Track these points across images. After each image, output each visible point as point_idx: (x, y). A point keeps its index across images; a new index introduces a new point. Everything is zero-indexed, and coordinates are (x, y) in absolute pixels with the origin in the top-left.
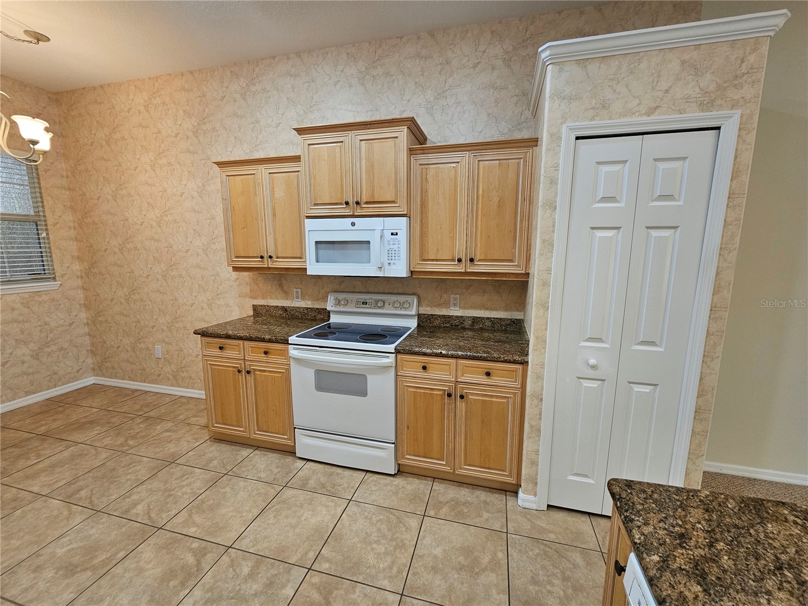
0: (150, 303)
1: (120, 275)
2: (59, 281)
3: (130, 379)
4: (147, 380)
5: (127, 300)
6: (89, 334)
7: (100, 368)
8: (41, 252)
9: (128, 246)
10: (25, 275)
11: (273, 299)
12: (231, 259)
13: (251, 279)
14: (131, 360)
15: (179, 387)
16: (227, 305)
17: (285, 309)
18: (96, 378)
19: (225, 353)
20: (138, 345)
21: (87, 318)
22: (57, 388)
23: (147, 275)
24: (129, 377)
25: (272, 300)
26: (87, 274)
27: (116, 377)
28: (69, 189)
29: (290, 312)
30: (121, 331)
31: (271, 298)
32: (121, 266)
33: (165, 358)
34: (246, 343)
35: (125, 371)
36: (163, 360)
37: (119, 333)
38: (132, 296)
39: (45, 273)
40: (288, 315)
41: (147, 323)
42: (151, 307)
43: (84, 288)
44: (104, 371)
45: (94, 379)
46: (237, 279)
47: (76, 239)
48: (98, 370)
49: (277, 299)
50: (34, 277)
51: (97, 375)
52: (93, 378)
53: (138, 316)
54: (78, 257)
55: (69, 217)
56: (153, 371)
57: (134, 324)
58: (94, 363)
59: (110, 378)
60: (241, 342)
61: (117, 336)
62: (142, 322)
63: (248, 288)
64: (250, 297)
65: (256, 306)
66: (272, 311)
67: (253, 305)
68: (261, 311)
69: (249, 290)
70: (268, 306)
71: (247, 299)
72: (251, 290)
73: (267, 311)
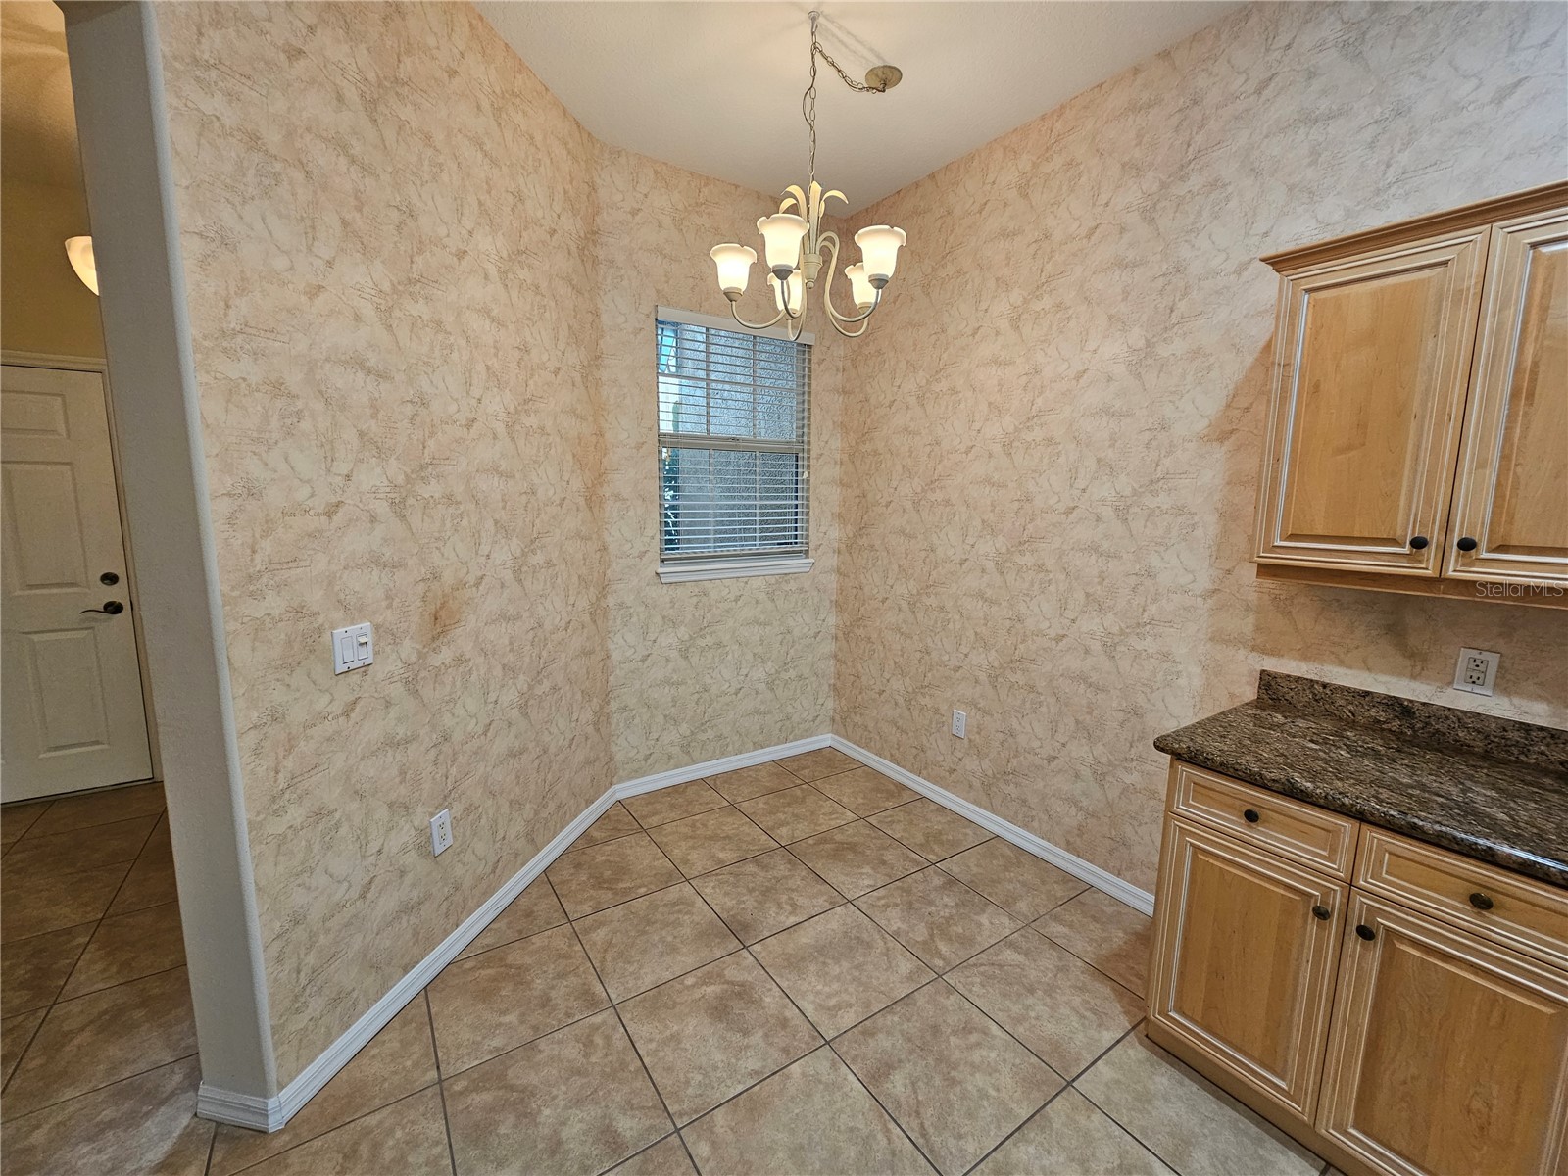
0: (958, 617)
1: (908, 555)
2: (813, 557)
3: (894, 760)
4: (924, 772)
5: (912, 605)
6: (835, 656)
7: (843, 720)
8: (796, 506)
9: (932, 497)
10: (774, 544)
11: (1350, 668)
12: (1267, 542)
13: (1266, 597)
14: (900, 724)
15: (993, 811)
16: (1166, 656)
17: (1403, 709)
18: (836, 737)
19: (1257, 835)
20: (920, 698)
21: (837, 627)
22: (788, 745)
23: (961, 559)
24: (892, 755)
25: (1341, 671)
26: (849, 548)
27: (867, 746)
28: (844, 392)
29: (1428, 724)
30: (891, 663)
31: (1341, 663)
32: (910, 537)
33: (970, 740)
34: (1374, 836)
35: (886, 741)
36: (966, 741)
37: (886, 666)
38: (925, 599)
39: (796, 543)
40: (1412, 727)
41: (946, 657)
42: (958, 627)
43: (838, 571)
44: (849, 730)
45: (834, 739)
46: (1215, 591)
47: (842, 484)
48: (841, 724)
50: (783, 548)
51: (837, 733)
52: (830, 735)
53: (929, 640)
54: (840, 516)
55: (836, 443)
56: (940, 758)
57: (918, 655)
58: (835, 709)
59: (858, 745)
60: (1347, 826)
61: (883, 671)
62: (934, 654)
63: (1251, 619)
64: (1253, 649)
65: (1274, 677)
66: (1342, 702)
67: (1263, 672)
68: (1292, 693)
69: (1251, 627)
70: (1325, 686)
71: (1242, 652)
72: (1258, 629)
73: (1316, 700)
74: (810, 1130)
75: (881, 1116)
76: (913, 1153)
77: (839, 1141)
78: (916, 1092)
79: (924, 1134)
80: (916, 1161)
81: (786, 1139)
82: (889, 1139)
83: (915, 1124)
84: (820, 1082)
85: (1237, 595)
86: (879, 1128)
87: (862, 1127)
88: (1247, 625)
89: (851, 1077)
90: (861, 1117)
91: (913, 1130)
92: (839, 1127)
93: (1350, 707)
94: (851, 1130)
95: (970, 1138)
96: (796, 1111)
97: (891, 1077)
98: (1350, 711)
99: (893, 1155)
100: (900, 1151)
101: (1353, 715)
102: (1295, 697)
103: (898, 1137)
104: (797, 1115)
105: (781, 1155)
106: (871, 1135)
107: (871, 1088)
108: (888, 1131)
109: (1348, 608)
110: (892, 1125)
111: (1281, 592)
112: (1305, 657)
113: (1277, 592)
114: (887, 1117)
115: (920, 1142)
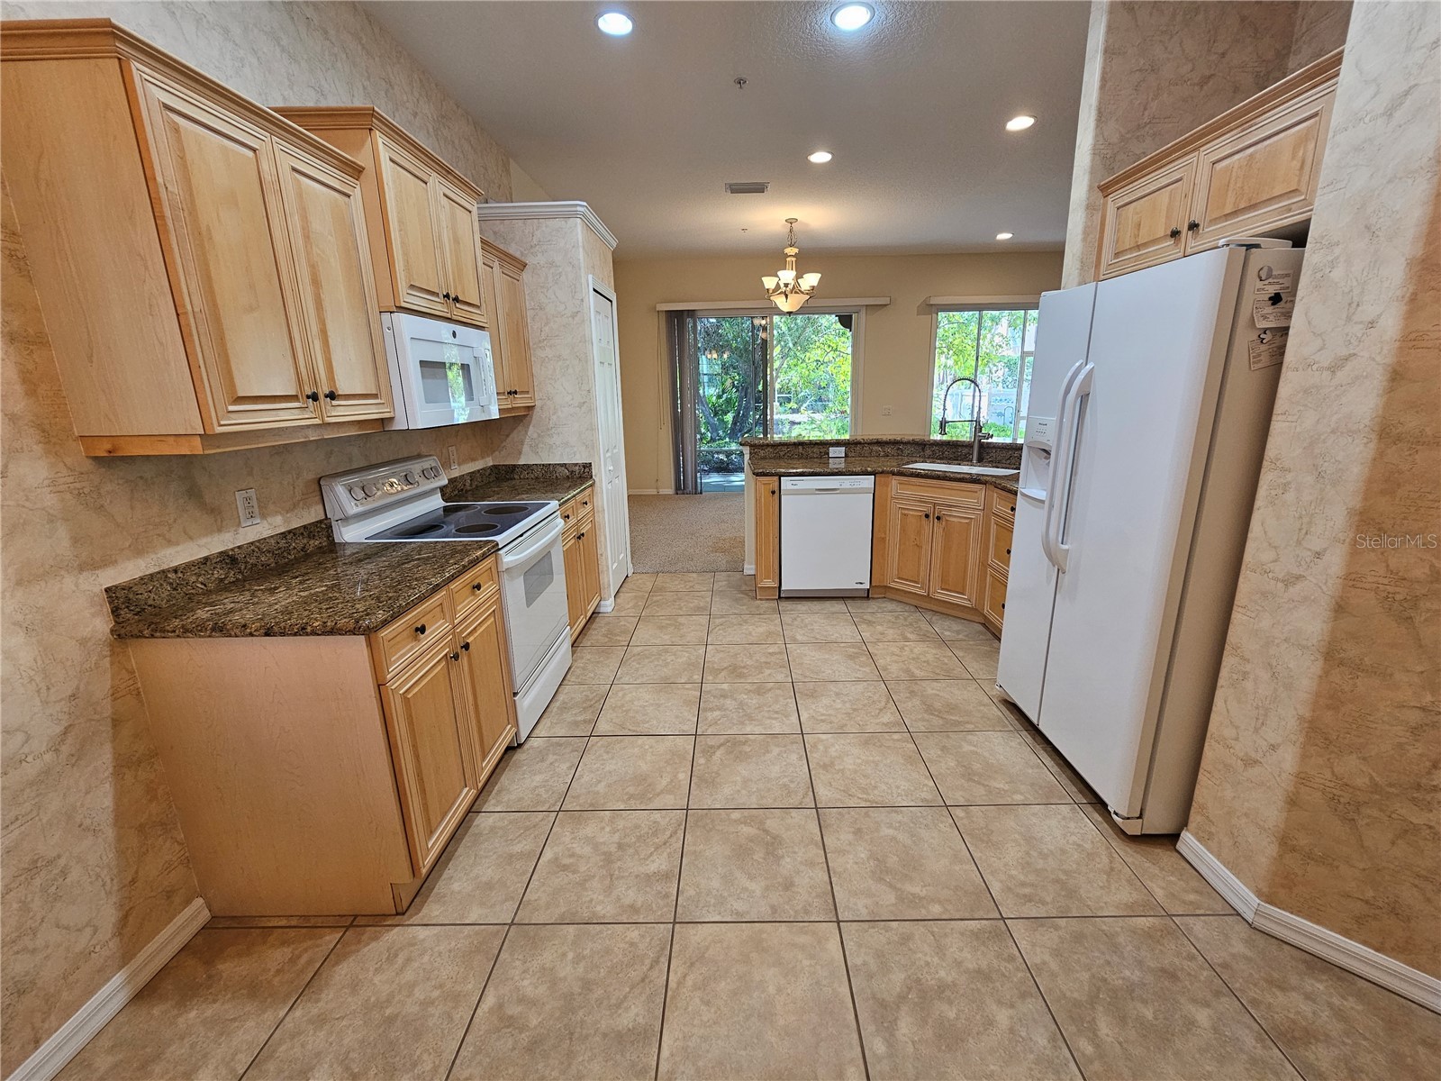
11: (178, 544)
12: (221, 408)
13: (68, 496)
17: (229, 559)
19: (426, 640)
25: (170, 551)
29: (246, 563)
31: (170, 543)
49: (191, 538)
63: (62, 532)
64: (81, 569)
65: (127, 588)
66: (193, 578)
67: (107, 590)
68: (152, 595)
69: (66, 543)
70: (175, 570)
71: (69, 582)
72: (75, 541)
73: (175, 589)
74: (742, 1026)
75: (673, 997)
76: (677, 957)
77: (726, 1001)
78: (625, 997)
79: (656, 961)
80: (680, 951)
81: (770, 1033)
82: (685, 977)
83: (654, 973)
84: (698, 1071)
85: (27, 504)
86: (685, 990)
87: (697, 1000)
88: (61, 540)
89: (665, 1053)
90: (690, 1008)
91: (661, 970)
92: (716, 1012)
93: (200, 579)
94: (707, 1003)
95: (627, 939)
96: (743, 1053)
97: (630, 1026)
98: (202, 583)
99: (692, 964)
100: (685, 963)
101: (205, 585)
102: (156, 597)
103: (676, 973)
104: (745, 1049)
105: (781, 1022)
106: (696, 988)
107: (658, 1028)
108: (679, 983)
109: (153, 483)
110: (672, 984)
111: (84, 484)
112: (139, 551)
113: (78, 485)
114: (669, 993)
115: (664, 960)
